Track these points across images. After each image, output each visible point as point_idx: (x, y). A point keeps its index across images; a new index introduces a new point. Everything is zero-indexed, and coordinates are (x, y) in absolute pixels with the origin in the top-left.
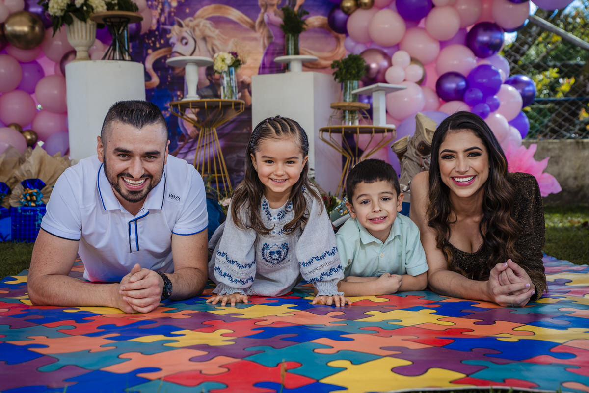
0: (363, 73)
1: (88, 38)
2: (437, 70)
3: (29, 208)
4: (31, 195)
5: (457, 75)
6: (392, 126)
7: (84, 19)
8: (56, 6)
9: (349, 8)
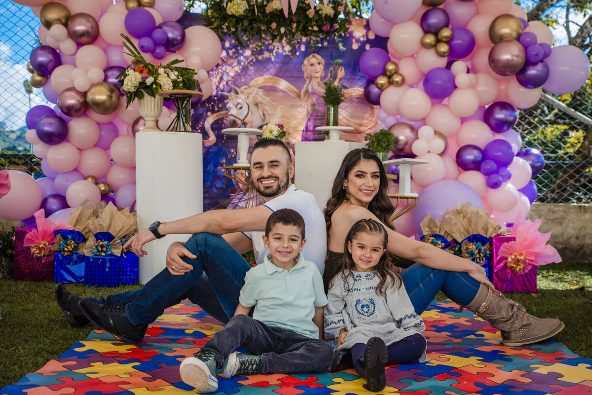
0: (392, 146)
1: (156, 110)
2: (457, 143)
3: (100, 257)
4: (102, 246)
5: (475, 148)
6: (416, 195)
7: (153, 95)
8: (130, 84)
9: (382, 85)
